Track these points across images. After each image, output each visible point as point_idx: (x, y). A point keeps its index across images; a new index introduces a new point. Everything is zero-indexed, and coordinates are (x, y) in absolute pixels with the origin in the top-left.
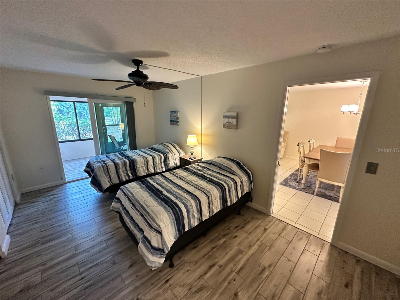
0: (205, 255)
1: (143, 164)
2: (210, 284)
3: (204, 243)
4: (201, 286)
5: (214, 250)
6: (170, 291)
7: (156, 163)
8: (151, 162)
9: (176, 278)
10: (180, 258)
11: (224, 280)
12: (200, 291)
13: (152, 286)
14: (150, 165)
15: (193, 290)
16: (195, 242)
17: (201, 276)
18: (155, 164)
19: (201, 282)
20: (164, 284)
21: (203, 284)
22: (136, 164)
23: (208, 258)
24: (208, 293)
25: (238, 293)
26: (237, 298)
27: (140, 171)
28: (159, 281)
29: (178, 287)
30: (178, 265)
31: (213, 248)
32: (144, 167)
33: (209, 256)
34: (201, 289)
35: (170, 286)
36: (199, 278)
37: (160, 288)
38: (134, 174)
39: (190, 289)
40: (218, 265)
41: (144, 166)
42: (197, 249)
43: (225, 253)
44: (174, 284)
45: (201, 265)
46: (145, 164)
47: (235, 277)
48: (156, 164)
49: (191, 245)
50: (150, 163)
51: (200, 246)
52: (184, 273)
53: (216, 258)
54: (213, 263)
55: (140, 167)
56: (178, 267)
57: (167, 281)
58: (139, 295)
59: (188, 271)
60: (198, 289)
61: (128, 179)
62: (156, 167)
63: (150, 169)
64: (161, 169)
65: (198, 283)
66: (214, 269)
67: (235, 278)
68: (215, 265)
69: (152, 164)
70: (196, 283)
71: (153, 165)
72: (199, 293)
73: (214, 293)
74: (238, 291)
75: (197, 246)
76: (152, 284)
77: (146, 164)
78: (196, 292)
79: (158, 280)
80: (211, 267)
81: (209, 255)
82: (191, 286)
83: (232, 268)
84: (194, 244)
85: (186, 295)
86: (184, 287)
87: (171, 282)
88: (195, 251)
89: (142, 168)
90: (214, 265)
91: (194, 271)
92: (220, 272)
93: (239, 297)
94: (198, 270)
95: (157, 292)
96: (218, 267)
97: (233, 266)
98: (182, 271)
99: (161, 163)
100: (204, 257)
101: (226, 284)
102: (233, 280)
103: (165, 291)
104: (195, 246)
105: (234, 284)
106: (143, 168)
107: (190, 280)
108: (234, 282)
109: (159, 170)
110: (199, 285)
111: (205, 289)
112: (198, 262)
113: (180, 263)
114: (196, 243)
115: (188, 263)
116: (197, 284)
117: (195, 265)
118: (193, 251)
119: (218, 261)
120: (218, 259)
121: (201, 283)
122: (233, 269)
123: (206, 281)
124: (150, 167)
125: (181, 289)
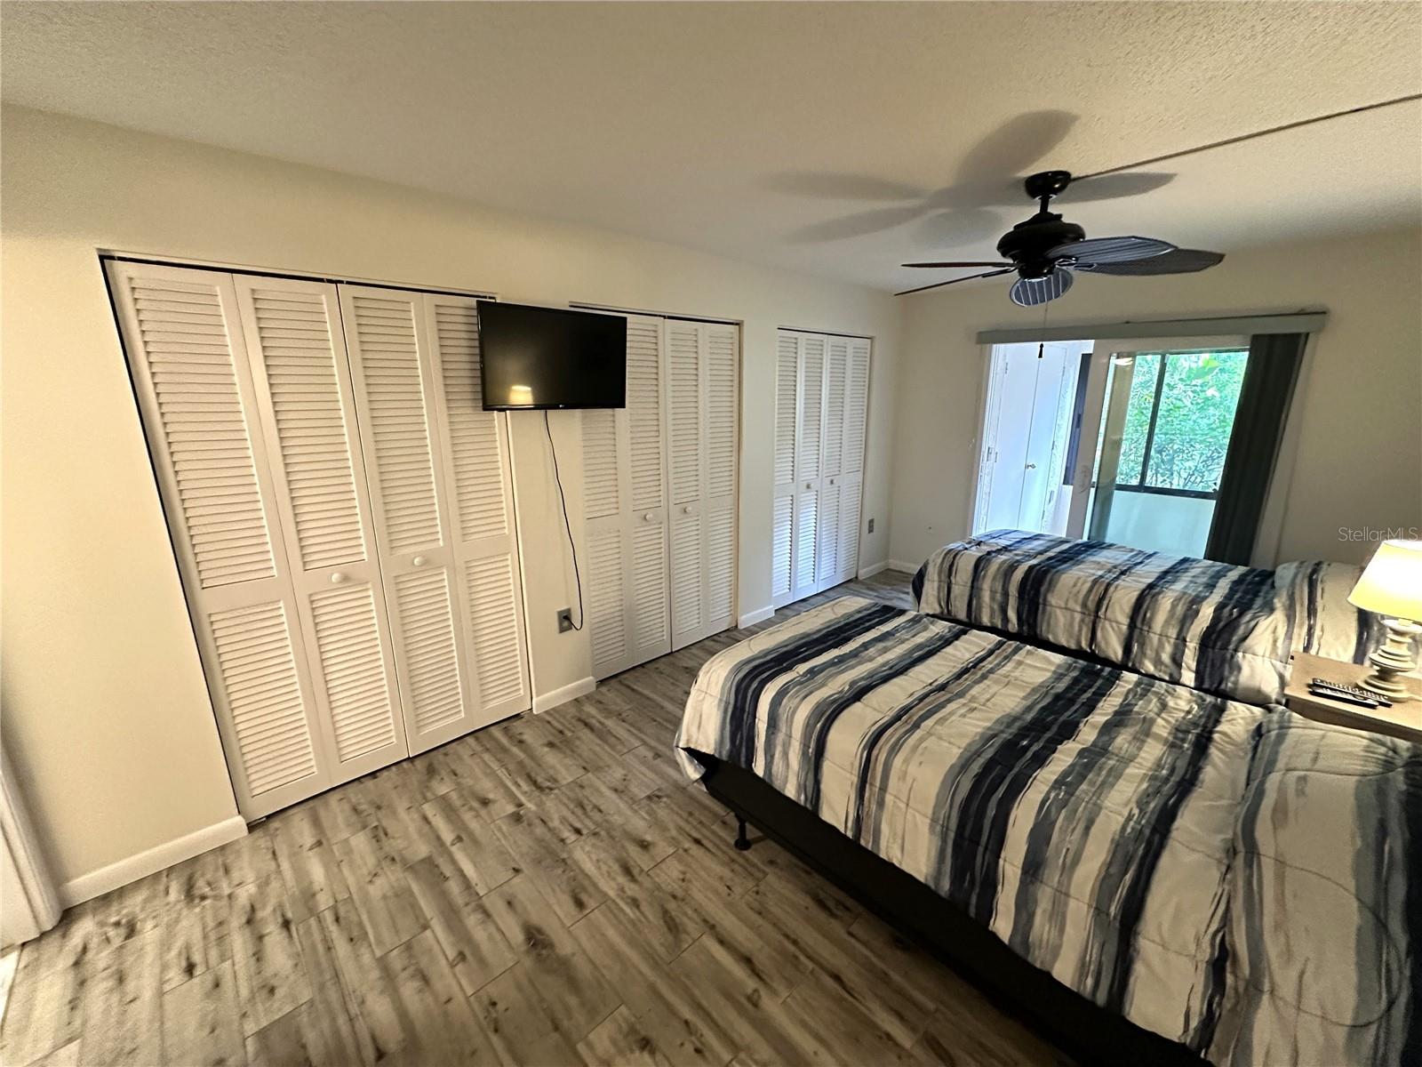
0: (795, 942)
1: (1076, 602)
2: (685, 954)
3: (853, 941)
4: (681, 928)
5: (829, 982)
6: (671, 850)
7: (1150, 628)
8: (1121, 608)
9: (708, 861)
10: (772, 862)
11: (698, 1007)
12: (665, 922)
13: (685, 815)
14: (1110, 621)
15: (672, 906)
16: (849, 902)
17: (713, 927)
18: (1139, 624)
19: (692, 927)
20: (690, 836)
21: (688, 934)
22: (1048, 590)
23: (782, 952)
24: (658, 947)
25: (652, 1053)
26: (634, 1047)
27: (1052, 622)
28: (699, 826)
29: (681, 868)
30: (747, 860)
31: (837, 978)
32: (1078, 617)
33: (793, 956)
34: (673, 926)
35: (686, 850)
36: (705, 921)
37: (680, 829)
38: (1027, 621)
39: (674, 897)
40: (756, 991)
41: (1078, 608)
42: (815, 911)
43: (823, 1032)
44: (689, 859)
45: (752, 927)
46: (1084, 605)
47: (710, 1059)
48: (1146, 628)
49: (831, 892)
50: (1113, 612)
51: (837, 928)
52: (721, 878)
53: (790, 984)
54: (762, 971)
55: (1060, 608)
56: (741, 860)
57: (697, 842)
58: (668, 796)
59: (728, 887)
60: (673, 920)
61: (1000, 627)
62: (1142, 645)
63: (1104, 637)
64: (1166, 666)
65: (690, 918)
66: (738, 971)
67: (707, 1054)
68: (757, 980)
69: (1124, 621)
70: (690, 912)
71: (1124, 628)
72: (662, 922)
73: (657, 963)
74: (659, 1057)
75: (832, 915)
76: (691, 814)
77: (1091, 605)
78: (665, 912)
79: (701, 822)
80: (747, 961)
81: (796, 957)
82: (683, 900)
83: (749, 1050)
84: (839, 903)
85: (659, 888)
86: (680, 883)
87: (695, 849)
88: (807, 908)
89: (1068, 614)
90: (756, 973)
91: (730, 906)
92: (729, 997)
93: (637, 1054)
94: (734, 919)
95: (671, 826)
96: (749, 991)
97: (756, 1057)
98: (727, 873)
99: (1181, 640)
100: (787, 936)
101: (686, 1013)
102: (699, 1045)
103: (674, 841)
104: (831, 904)
105: (682, 1045)
106: (1073, 618)
107: (698, 894)
108: (689, 1048)
109: (1155, 667)
110: (685, 920)
111: (670, 938)
112: (764, 918)
113: (754, 865)
114: (847, 908)
115: (757, 885)
116: (685, 914)
117: (752, 909)
118: (804, 900)
119: (774, 992)
120: (784, 994)
121: (690, 926)
122: (742, 1055)
123: (694, 941)
124: (1110, 629)
125: (675, 874)
